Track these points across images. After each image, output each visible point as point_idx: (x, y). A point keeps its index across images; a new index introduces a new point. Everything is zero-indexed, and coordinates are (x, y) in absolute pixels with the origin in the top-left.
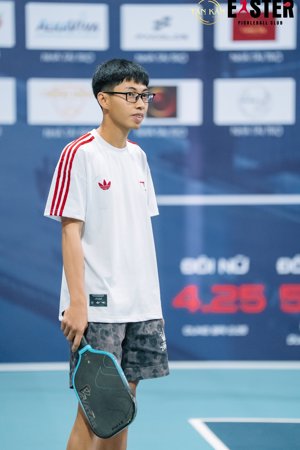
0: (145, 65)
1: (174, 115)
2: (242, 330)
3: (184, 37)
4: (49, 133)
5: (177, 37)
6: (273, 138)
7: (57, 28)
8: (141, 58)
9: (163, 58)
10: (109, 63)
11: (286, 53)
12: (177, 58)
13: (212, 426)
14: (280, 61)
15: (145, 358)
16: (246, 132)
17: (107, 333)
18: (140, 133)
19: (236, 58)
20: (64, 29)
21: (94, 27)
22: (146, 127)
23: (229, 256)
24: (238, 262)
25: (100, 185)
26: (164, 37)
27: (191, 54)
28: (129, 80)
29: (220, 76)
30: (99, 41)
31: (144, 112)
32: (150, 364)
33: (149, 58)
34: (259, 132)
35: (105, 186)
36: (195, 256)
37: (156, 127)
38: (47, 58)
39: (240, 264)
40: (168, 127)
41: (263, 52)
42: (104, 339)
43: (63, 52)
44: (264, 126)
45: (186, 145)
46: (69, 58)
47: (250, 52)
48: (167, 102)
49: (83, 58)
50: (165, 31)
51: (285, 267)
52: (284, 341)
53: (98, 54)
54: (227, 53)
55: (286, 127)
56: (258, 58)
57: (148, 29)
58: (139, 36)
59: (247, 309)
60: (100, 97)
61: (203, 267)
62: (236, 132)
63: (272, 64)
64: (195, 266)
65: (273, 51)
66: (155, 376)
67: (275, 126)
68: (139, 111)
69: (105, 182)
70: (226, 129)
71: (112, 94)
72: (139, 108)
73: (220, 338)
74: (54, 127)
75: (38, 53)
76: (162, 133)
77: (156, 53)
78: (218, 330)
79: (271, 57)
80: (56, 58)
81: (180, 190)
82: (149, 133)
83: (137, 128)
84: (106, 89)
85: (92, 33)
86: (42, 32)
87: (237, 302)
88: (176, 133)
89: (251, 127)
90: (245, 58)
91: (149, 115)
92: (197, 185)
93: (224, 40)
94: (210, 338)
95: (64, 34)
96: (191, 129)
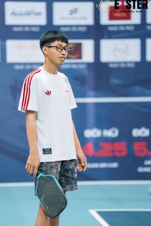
0: (66, 32)
1: (80, 57)
2: (115, 165)
3: (85, 18)
4: (17, 67)
5: (81, 18)
6: (130, 69)
7: (20, 14)
8: (63, 29)
9: (74, 29)
10: (48, 32)
11: (136, 26)
12: (81, 29)
13: (100, 213)
14: (133, 30)
15: (68, 181)
16: (116, 66)
17: (52, 167)
18: (63, 67)
19: (111, 29)
20: (24, 14)
21: (40, 14)
22: (66, 64)
23: (108, 128)
24: (113, 131)
25: (46, 93)
26: (74, 18)
27: (88, 27)
28: (58, 40)
29: (103, 38)
30: (42, 21)
31: (65, 56)
32: (70, 184)
33: (67, 29)
34: (123, 65)
35: (48, 93)
36: (92, 128)
37: (71, 64)
38: (16, 29)
39: (114, 132)
40: (77, 64)
41: (124, 25)
42: (51, 170)
43: (24, 26)
44: (125, 63)
45: (86, 73)
46: (27, 29)
47: (118, 26)
48: (77, 51)
49: (34, 29)
50: (75, 15)
51: (136, 133)
52: (136, 170)
53: (41, 27)
54: (106, 26)
55: (136, 63)
56: (122, 28)
57: (67, 14)
58: (62, 18)
59: (118, 154)
60: (43, 49)
61: (95, 133)
62: (111, 66)
63: (129, 31)
64: (91, 133)
65: (130, 25)
66: (72, 190)
67: (131, 63)
68: (63, 56)
69: (48, 91)
70: (106, 64)
71: (50, 47)
72: (63, 54)
73: (104, 169)
74: (20, 64)
75: (11, 27)
76: (74, 67)
77: (71, 26)
78: (103, 165)
79: (129, 28)
80: (20, 29)
81: (84, 95)
82: (68, 66)
83: (62, 64)
84: (47, 45)
85: (38, 16)
86: (13, 16)
87: (113, 151)
88: (81, 66)
89: (119, 63)
90: (115, 29)
91: (68, 58)
92: (92, 93)
93: (105, 20)
94: (99, 169)
95: (24, 17)
96: (88, 64)
